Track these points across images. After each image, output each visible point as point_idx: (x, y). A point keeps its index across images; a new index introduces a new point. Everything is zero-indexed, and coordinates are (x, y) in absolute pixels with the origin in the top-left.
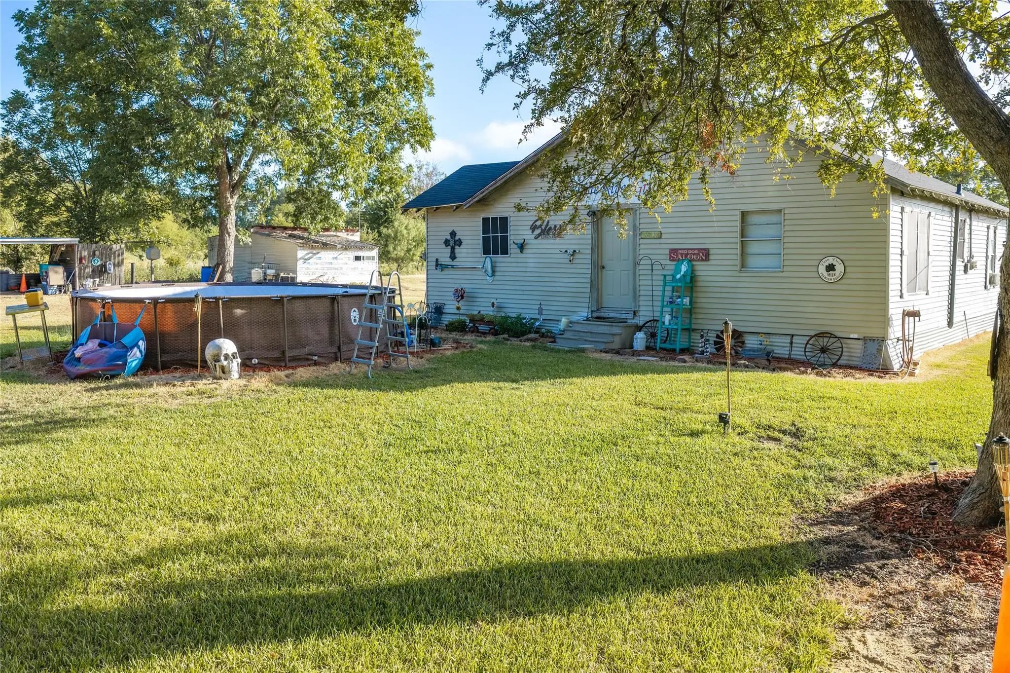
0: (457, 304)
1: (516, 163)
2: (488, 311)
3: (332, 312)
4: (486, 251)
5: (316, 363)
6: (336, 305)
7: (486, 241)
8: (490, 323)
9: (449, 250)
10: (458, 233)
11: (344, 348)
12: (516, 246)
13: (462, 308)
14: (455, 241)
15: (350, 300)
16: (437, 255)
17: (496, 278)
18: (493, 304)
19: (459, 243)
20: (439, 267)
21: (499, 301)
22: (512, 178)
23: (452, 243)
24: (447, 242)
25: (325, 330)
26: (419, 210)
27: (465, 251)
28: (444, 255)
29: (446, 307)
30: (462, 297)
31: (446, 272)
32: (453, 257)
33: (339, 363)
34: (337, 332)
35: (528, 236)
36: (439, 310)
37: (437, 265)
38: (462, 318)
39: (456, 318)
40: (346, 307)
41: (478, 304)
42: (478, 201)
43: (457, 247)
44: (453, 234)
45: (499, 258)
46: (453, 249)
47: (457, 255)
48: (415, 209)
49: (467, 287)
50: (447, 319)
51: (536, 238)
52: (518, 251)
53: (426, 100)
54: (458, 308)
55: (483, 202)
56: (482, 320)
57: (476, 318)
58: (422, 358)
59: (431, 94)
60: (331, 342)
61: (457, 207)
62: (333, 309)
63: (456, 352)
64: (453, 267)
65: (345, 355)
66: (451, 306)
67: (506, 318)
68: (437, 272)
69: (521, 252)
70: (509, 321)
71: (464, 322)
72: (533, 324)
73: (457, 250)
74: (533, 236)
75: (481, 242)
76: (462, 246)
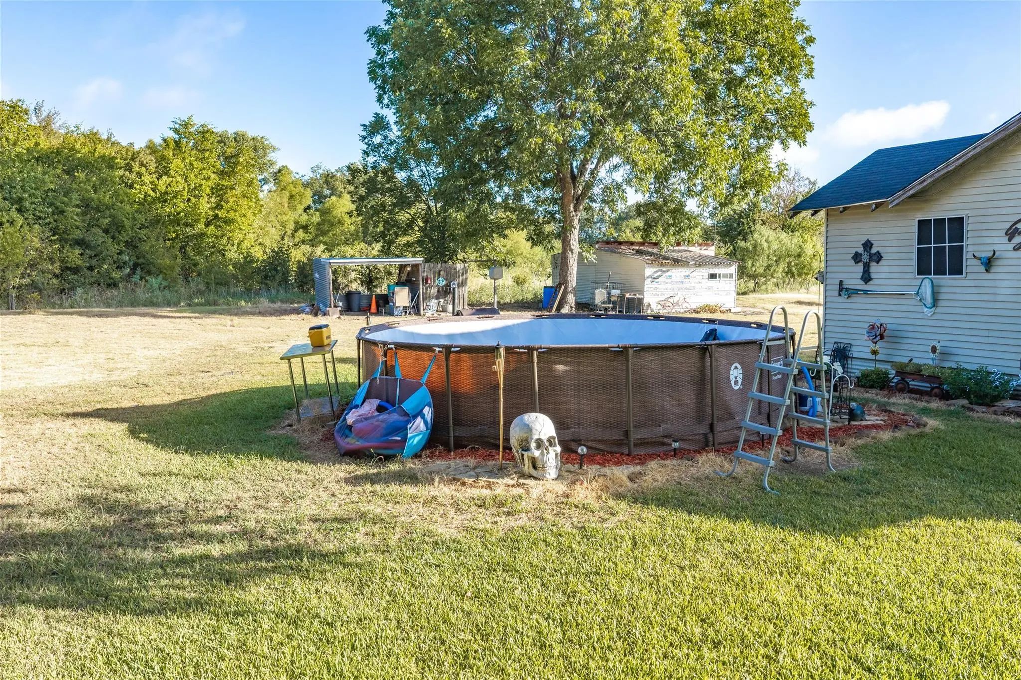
0: (872, 345)
1: (980, 137)
2: (925, 359)
3: (702, 371)
4: (923, 269)
5: (675, 453)
6: (708, 360)
7: (922, 254)
8: (932, 378)
9: (860, 268)
10: (876, 244)
11: (719, 427)
12: (978, 262)
13: (881, 351)
14: (871, 256)
15: (730, 350)
16: (841, 276)
17: (939, 310)
18: (934, 349)
19: (878, 257)
20: (843, 293)
21: (943, 344)
22: (975, 157)
23: (865, 258)
24: (857, 258)
25: (689, 398)
26: (816, 213)
27: (887, 269)
28: (853, 276)
29: (854, 349)
30: (882, 337)
31: (855, 299)
32: (867, 277)
33: (712, 455)
34: (708, 401)
35: (1002, 246)
36: (841, 354)
37: (840, 290)
38: (882, 367)
39: (870, 367)
40: (723, 362)
41: (907, 347)
42: (912, 196)
43: (873, 264)
44: (868, 245)
45: (946, 280)
46: (867, 267)
47: (873, 275)
48: (810, 212)
49: (889, 321)
50: (858, 368)
51: (1015, 249)
52: (983, 269)
53: (804, 83)
54: (875, 353)
55: (921, 197)
56: (918, 373)
57: (908, 369)
58: (842, 445)
59: (809, 75)
60: (700, 419)
61: (878, 206)
62: (704, 367)
63: (898, 434)
64: (866, 292)
65: (721, 437)
66: (862, 348)
67: (958, 371)
68: (840, 299)
69: (987, 271)
70: (964, 375)
71: (887, 374)
72: (1008, 382)
73: (874, 267)
74: (1010, 246)
75: (915, 256)
76: (882, 263)
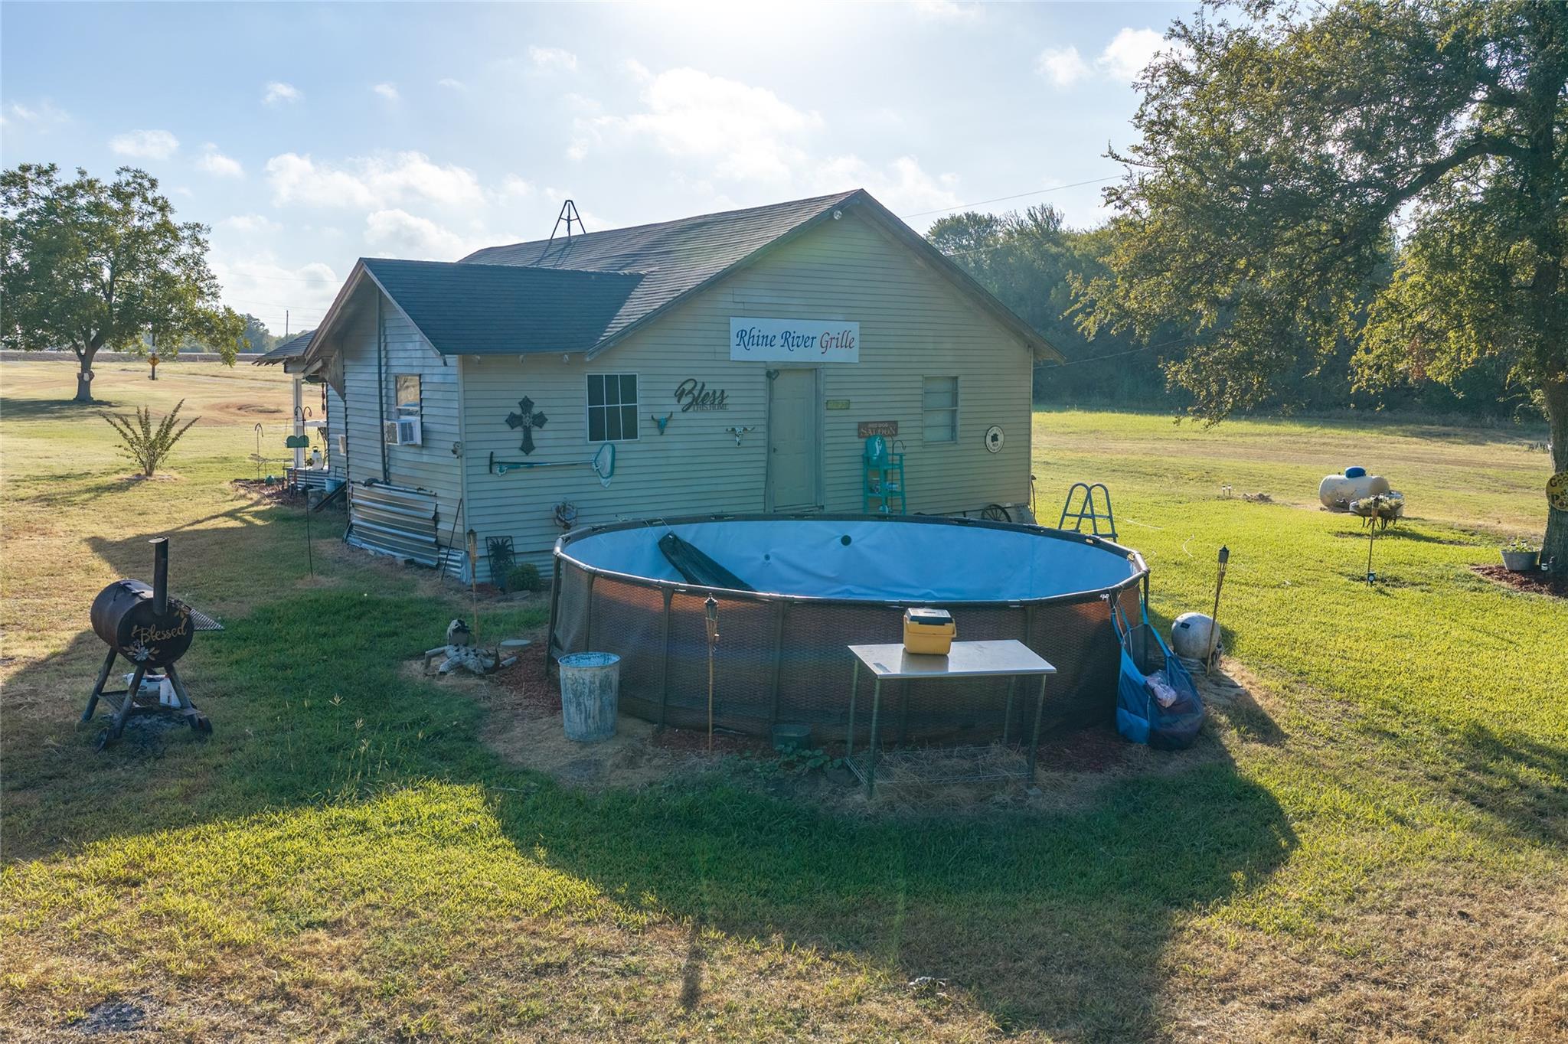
4: (596, 434)
7: (595, 417)
9: (518, 434)
10: (537, 403)
12: (653, 424)
14: (532, 418)
16: (492, 446)
17: (615, 479)
19: (540, 420)
20: (496, 469)
23: (524, 421)
24: (513, 421)
27: (552, 434)
28: (508, 445)
29: (515, 541)
31: (512, 476)
32: (527, 446)
35: (672, 405)
36: (503, 551)
37: (492, 465)
43: (535, 428)
44: (526, 404)
45: (622, 444)
46: (527, 433)
47: (535, 443)
49: (560, 499)
51: (684, 410)
52: (657, 432)
64: (527, 465)
66: (527, 539)
68: (491, 478)
69: (664, 433)
73: (536, 434)
74: (679, 408)
75: (586, 419)
76: (546, 426)
